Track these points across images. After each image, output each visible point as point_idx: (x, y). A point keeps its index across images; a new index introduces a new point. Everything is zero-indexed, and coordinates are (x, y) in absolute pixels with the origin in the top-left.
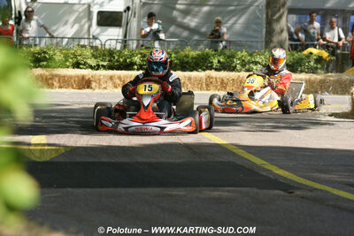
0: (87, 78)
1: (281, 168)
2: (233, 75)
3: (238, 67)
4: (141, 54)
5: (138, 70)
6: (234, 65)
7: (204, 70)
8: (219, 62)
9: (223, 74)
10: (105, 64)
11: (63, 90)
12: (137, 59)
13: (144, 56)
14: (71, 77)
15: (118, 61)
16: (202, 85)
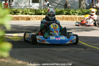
0: (29, 17)
1: (83, 42)
2: (70, 16)
3: (71, 14)
4: (44, 10)
5: (43, 15)
7: (62, 15)
8: (66, 12)
9: (67, 16)
10: (34, 13)
11: (22, 21)
12: (43, 12)
13: (45, 11)
14: (24, 17)
15: (37, 13)
16: (61, 19)
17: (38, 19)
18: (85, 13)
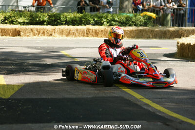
0: (18, 30)
3: (105, 23)
4: (48, 16)
5: (47, 25)
6: (102, 22)
7: (85, 25)
9: (97, 27)
11: (4, 37)
12: (46, 19)
14: (9, 30)
15: (35, 20)
16: (84, 34)
17: (37, 33)
18: (132, 22)
